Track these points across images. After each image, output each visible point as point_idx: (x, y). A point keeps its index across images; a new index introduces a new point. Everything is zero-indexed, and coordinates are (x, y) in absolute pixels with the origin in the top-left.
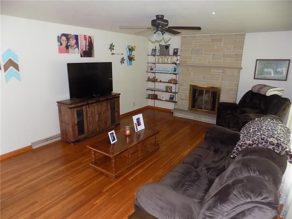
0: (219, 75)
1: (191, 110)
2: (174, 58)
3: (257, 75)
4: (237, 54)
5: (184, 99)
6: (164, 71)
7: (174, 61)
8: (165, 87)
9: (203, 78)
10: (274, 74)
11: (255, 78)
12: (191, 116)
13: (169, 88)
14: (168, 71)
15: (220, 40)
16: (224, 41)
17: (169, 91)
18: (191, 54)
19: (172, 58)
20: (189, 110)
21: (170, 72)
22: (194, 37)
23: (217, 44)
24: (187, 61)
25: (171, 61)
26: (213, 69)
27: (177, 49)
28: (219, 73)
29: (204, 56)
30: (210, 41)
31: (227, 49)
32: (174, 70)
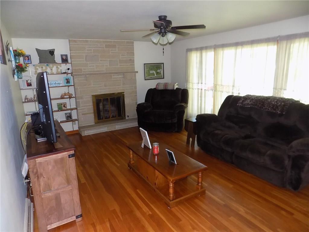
0: (120, 80)
1: (98, 123)
2: (61, 67)
3: (146, 77)
4: (131, 60)
5: (87, 114)
6: (52, 84)
7: (61, 70)
8: (57, 105)
9: (105, 86)
10: (156, 75)
11: (145, 80)
12: (104, 129)
13: (63, 105)
14: (59, 83)
15: (114, 46)
16: (118, 47)
17: (64, 108)
18: (86, 61)
19: (59, 67)
20: (95, 123)
21: (61, 85)
22: (87, 41)
23: (111, 50)
24: (82, 69)
25: (57, 70)
26: (114, 75)
27: (66, 56)
28: (120, 78)
29: (101, 62)
30: (104, 46)
31: (122, 55)
32: (66, 81)
